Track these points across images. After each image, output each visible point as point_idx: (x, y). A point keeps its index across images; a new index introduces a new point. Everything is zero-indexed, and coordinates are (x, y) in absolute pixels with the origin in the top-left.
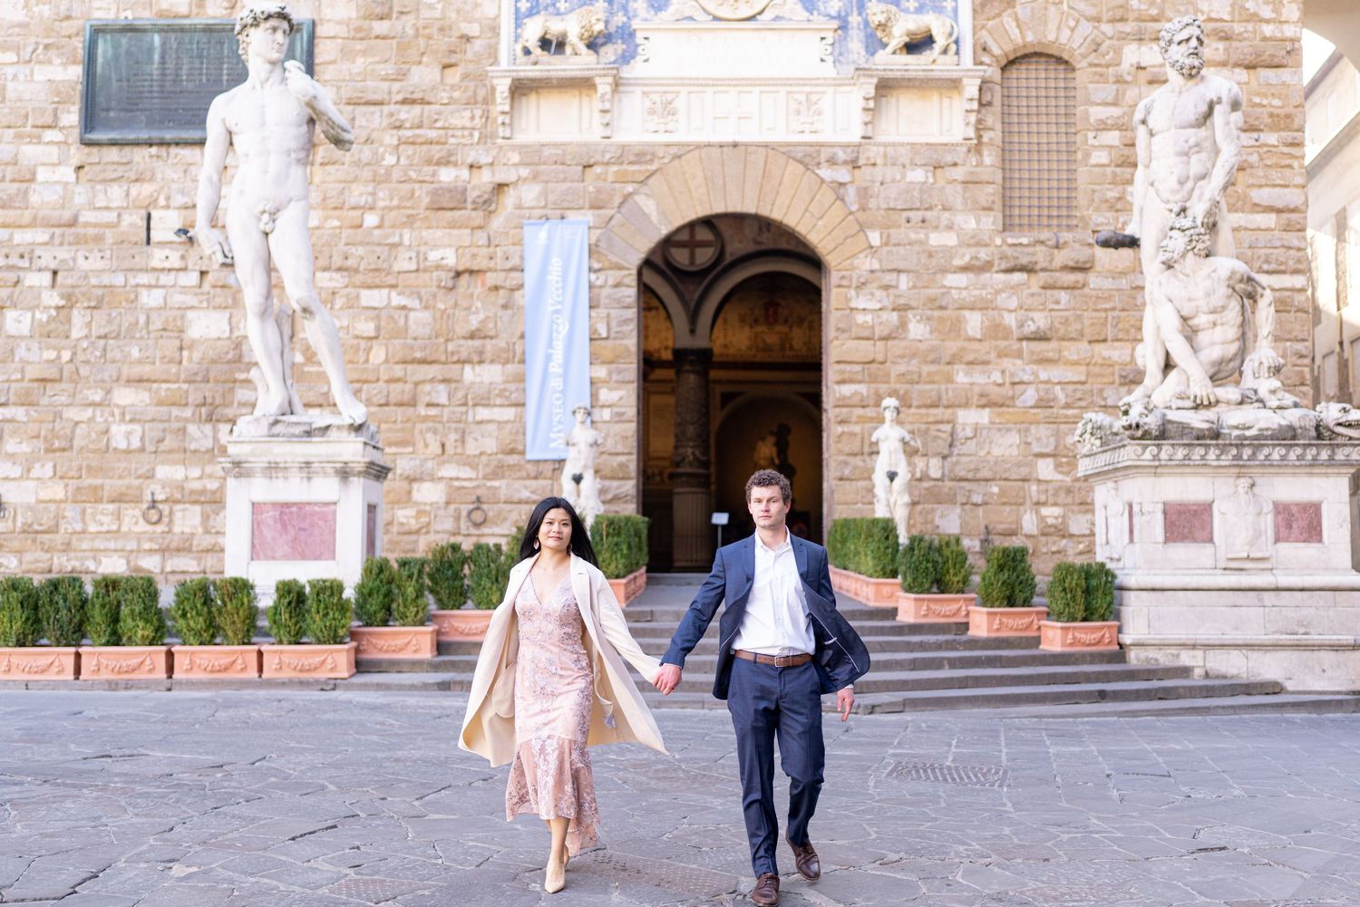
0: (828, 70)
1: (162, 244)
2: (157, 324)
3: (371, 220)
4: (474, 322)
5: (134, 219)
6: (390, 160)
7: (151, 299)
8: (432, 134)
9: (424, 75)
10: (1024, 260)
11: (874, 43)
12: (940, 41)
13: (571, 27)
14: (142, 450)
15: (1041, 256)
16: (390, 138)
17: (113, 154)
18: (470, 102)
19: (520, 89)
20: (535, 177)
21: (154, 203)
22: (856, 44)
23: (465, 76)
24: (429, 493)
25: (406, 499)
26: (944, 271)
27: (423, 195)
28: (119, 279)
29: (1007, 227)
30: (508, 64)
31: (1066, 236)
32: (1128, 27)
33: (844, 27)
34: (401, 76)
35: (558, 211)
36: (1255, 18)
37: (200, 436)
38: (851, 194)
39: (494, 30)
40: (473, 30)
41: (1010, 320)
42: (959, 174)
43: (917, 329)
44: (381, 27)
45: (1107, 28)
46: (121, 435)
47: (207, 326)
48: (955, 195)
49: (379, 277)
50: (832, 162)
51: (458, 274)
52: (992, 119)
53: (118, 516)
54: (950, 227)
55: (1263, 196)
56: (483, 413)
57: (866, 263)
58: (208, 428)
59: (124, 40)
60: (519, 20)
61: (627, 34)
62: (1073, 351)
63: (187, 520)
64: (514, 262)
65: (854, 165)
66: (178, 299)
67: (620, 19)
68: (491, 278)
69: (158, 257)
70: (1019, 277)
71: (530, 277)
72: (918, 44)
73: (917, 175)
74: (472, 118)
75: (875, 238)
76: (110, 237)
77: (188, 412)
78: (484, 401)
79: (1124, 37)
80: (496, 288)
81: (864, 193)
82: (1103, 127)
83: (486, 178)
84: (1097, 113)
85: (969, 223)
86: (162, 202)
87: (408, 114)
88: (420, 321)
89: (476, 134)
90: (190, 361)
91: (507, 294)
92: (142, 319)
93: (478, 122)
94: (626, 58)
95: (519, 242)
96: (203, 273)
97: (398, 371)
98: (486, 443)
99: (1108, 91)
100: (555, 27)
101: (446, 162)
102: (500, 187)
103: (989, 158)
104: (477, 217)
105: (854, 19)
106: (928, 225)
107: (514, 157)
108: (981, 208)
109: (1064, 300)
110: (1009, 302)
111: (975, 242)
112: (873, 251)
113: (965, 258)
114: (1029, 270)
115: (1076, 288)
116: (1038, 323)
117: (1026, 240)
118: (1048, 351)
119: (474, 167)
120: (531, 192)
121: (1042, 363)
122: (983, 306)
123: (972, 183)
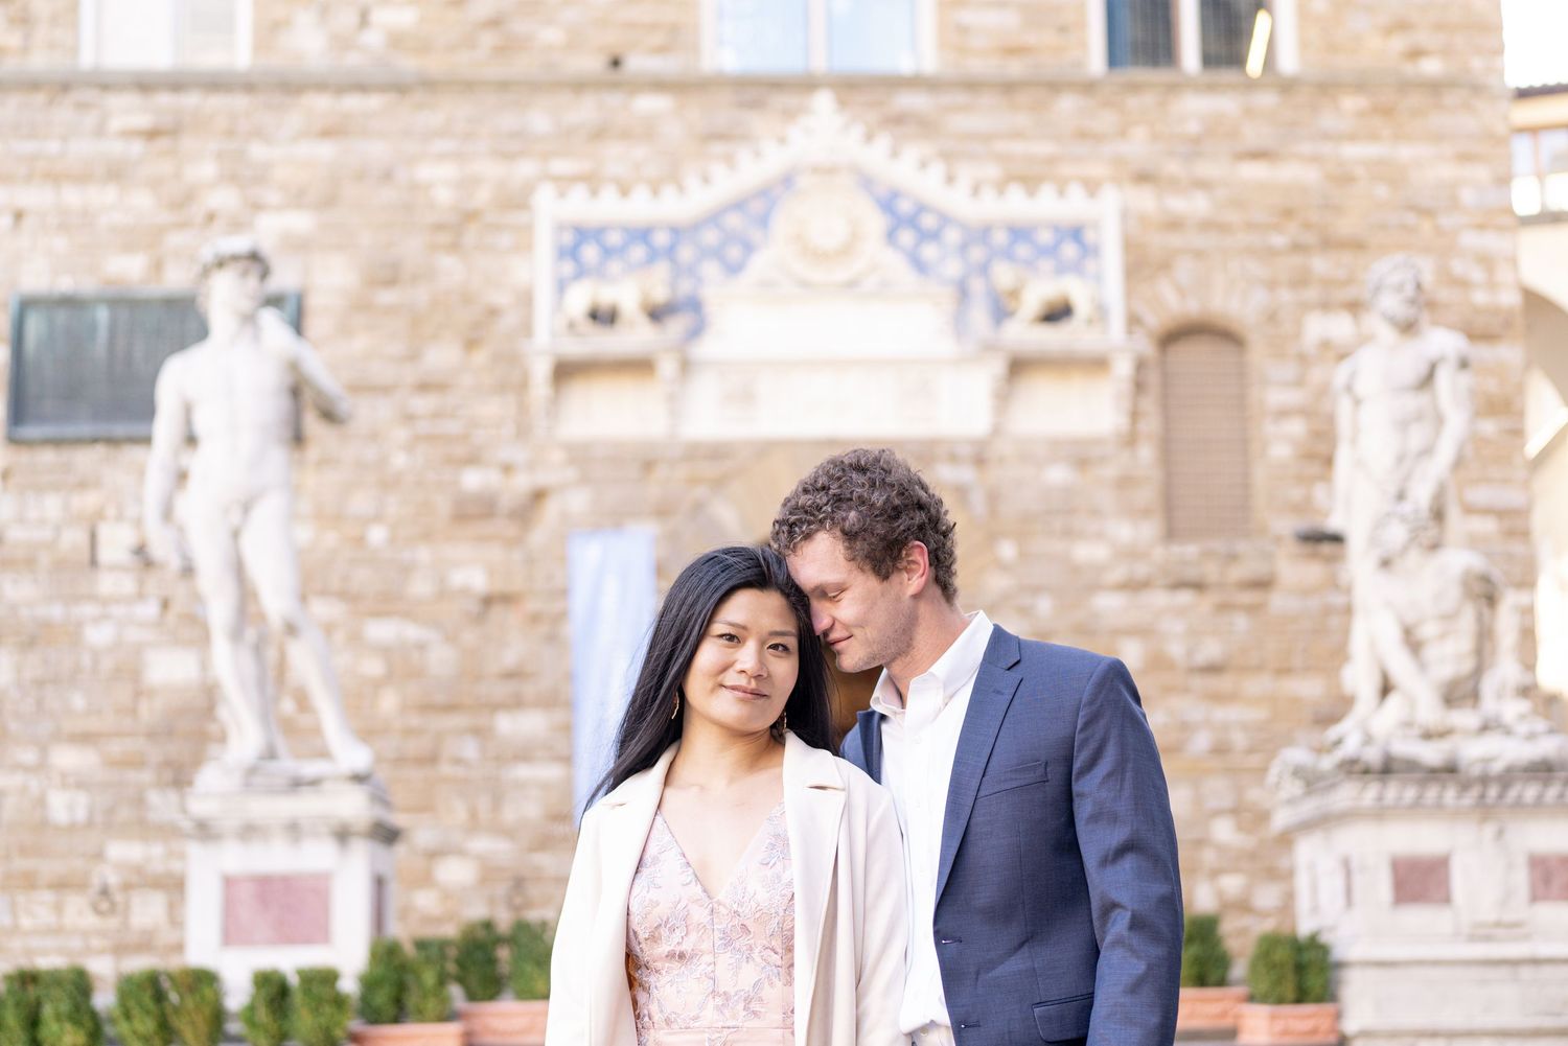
0: (946, 346)
1: (115, 568)
2: (107, 664)
3: (377, 535)
4: (510, 657)
5: (75, 538)
6: (399, 460)
7: (98, 635)
8: (452, 427)
9: (442, 356)
10: (1191, 573)
11: (1002, 311)
12: (1082, 307)
13: (626, 295)
14: (90, 824)
15: (1211, 571)
16: (401, 434)
17: (48, 456)
18: (501, 388)
19: (565, 372)
20: (585, 480)
21: (99, 515)
22: (979, 316)
23: (494, 357)
24: (455, 872)
25: (426, 880)
26: (1095, 587)
27: (443, 505)
28: (56, 612)
29: (1171, 534)
30: (546, 341)
31: (1241, 547)
32: (1312, 294)
33: (963, 292)
34: (413, 356)
35: (612, 519)
36: (1463, 284)
37: (161, 805)
38: (977, 498)
39: (526, 299)
40: (501, 299)
41: (1176, 650)
42: (1110, 471)
44: (386, 297)
45: (1286, 296)
46: (63, 806)
47: (170, 669)
48: (1103, 497)
49: (389, 604)
50: (953, 458)
51: (488, 601)
52: (1149, 404)
53: (58, 908)
54: (1100, 536)
55: (1480, 495)
56: (524, 771)
57: (998, 582)
58: (172, 796)
59: (61, 316)
60: (561, 286)
61: (694, 305)
62: (1256, 685)
63: (148, 911)
64: (556, 583)
65: (980, 461)
66: (133, 635)
67: (685, 287)
68: (532, 605)
69: (107, 584)
70: (1185, 597)
71: (579, 603)
72: (1056, 314)
73: (1058, 475)
74: (503, 407)
75: (1007, 550)
76: (45, 559)
77: (146, 776)
78: (521, 757)
79: (1305, 307)
80: (537, 619)
81: (993, 498)
82: (1283, 413)
83: (522, 483)
84: (1277, 397)
85: (1124, 531)
86: (111, 511)
87: (422, 404)
88: (441, 659)
89: (508, 430)
90: (148, 712)
91: (551, 625)
92: (86, 660)
93: (512, 412)
94: (696, 331)
95: (563, 560)
96: (165, 604)
97: (415, 721)
99: (1288, 371)
100: (607, 295)
101: (473, 460)
102: (539, 496)
103: (1146, 453)
104: (511, 530)
105: (977, 286)
106: (1069, 534)
107: (557, 456)
108: (1140, 513)
109: (1241, 622)
110: (1174, 627)
111: (1131, 554)
112: (1003, 567)
113: (1118, 574)
114: (1198, 586)
115: (1253, 610)
116: (1211, 650)
117: (1191, 550)
118: (1224, 683)
119: (507, 469)
120: (577, 501)
121: (1218, 698)
122: (1143, 632)
123: (1125, 482)
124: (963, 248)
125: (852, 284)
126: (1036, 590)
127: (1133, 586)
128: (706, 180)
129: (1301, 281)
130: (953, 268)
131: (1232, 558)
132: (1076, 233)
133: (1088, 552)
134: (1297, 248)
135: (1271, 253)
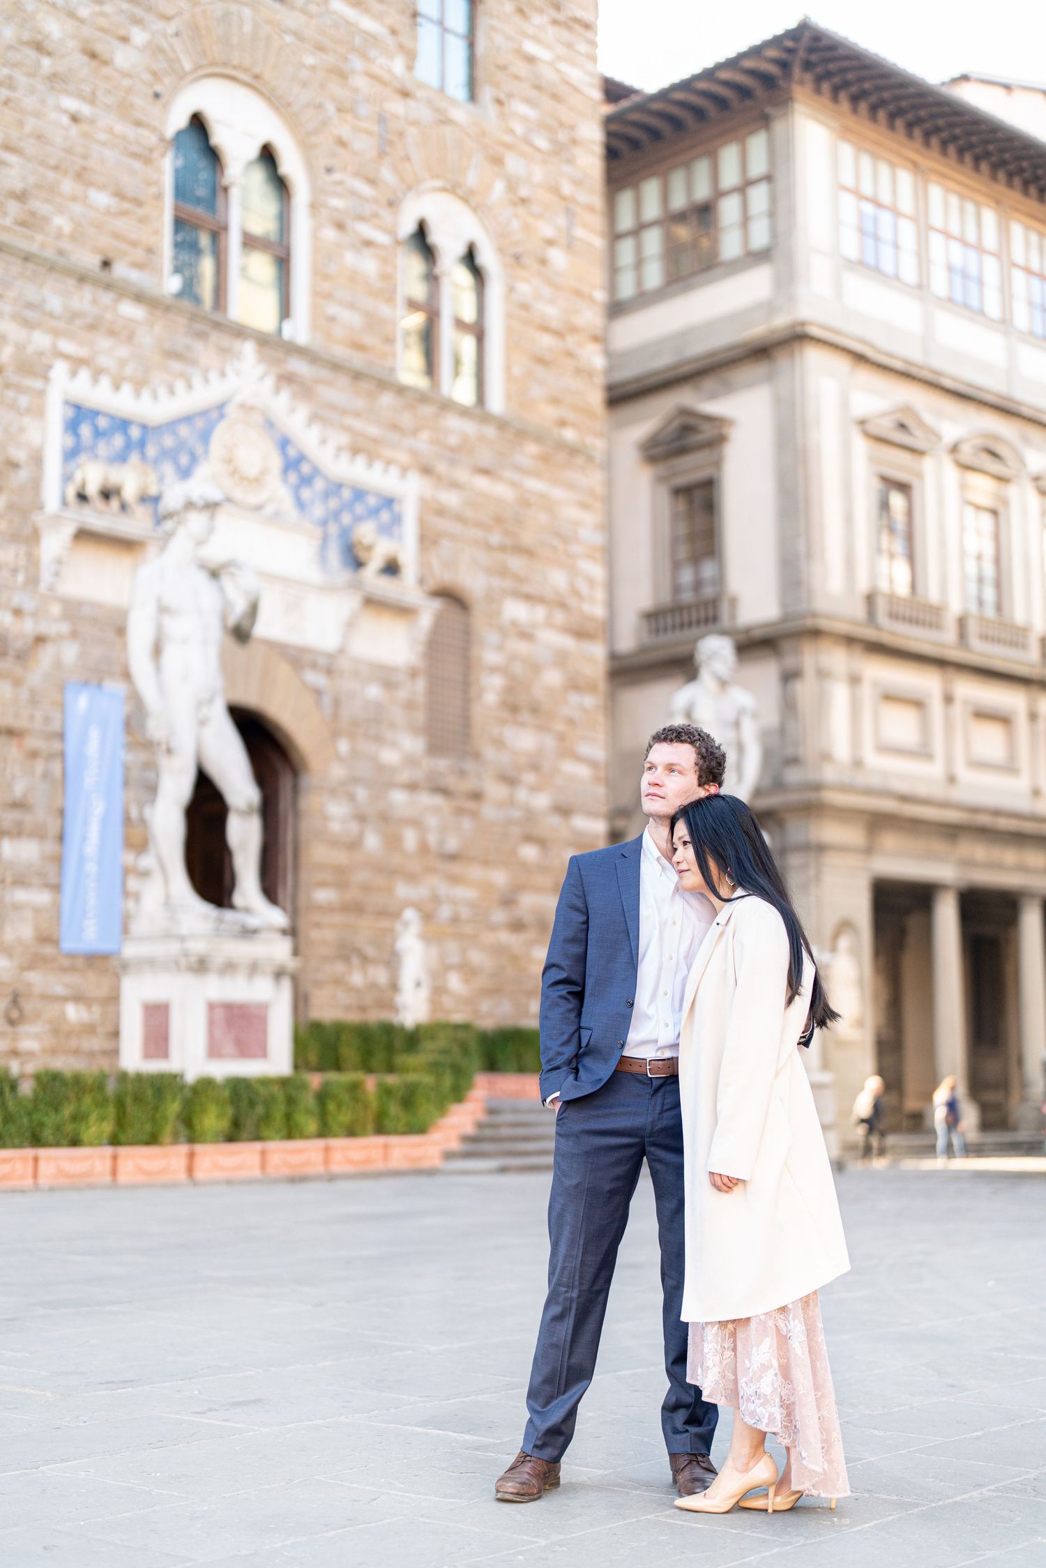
0: (313, 574)
10: (443, 782)
15: (451, 781)
18: (15, 537)
19: (84, 536)
20: (74, 635)
22: (334, 555)
23: (11, 507)
26: (391, 785)
29: (432, 749)
31: (468, 766)
32: (508, 583)
33: (325, 532)
35: (96, 675)
38: (327, 700)
39: (37, 459)
40: (19, 454)
41: (432, 839)
42: (402, 694)
43: (372, 842)
45: (496, 582)
48: (398, 714)
50: (314, 667)
54: (394, 745)
56: (21, 895)
57: (337, 772)
60: (71, 455)
62: (474, 873)
64: (56, 726)
65: (329, 672)
68: (32, 742)
70: (438, 800)
71: (70, 746)
72: (391, 569)
73: (374, 692)
74: (17, 555)
75: (343, 746)
78: (20, 881)
79: (505, 593)
80: (34, 755)
81: (337, 703)
82: (494, 670)
83: (29, 627)
84: (490, 656)
85: (407, 742)
89: (21, 578)
91: (44, 762)
93: (22, 562)
95: (62, 706)
98: (22, 931)
99: (496, 638)
102: (40, 640)
103: (421, 687)
104: (15, 670)
105: (333, 528)
106: (379, 739)
107: (56, 609)
108: (415, 730)
109: (467, 824)
110: (432, 821)
111: (410, 761)
112: (340, 759)
113: (404, 776)
114: (444, 791)
115: (474, 815)
116: (452, 844)
117: (442, 764)
118: (456, 868)
119: (18, 612)
120: (70, 652)
121: (454, 879)
122: (416, 823)
123: (410, 706)
124: (326, 495)
125: (258, 508)
126: (355, 780)
127: (412, 787)
128: (172, 392)
129: (503, 572)
130: (318, 511)
131: (462, 774)
132: (389, 502)
133: (390, 756)
134: (503, 548)
135: (488, 547)
